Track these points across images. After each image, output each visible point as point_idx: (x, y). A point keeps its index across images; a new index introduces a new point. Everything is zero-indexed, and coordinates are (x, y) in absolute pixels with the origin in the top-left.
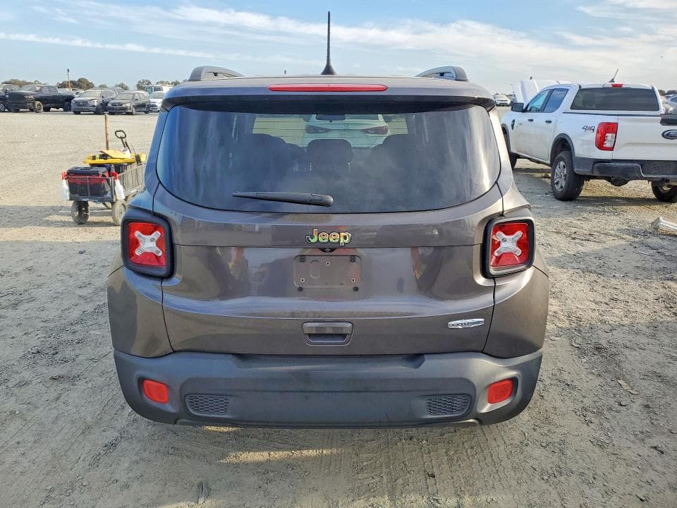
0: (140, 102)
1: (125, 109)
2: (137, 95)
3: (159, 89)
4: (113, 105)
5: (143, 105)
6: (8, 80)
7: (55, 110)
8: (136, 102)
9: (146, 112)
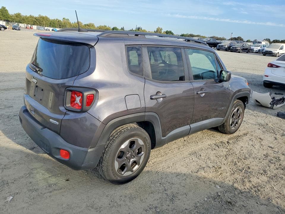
0: (245, 47)
1: (237, 50)
2: (245, 45)
3: (260, 43)
4: (233, 48)
5: (247, 49)
6: (212, 36)
7: (214, 48)
8: (244, 47)
9: (247, 52)
